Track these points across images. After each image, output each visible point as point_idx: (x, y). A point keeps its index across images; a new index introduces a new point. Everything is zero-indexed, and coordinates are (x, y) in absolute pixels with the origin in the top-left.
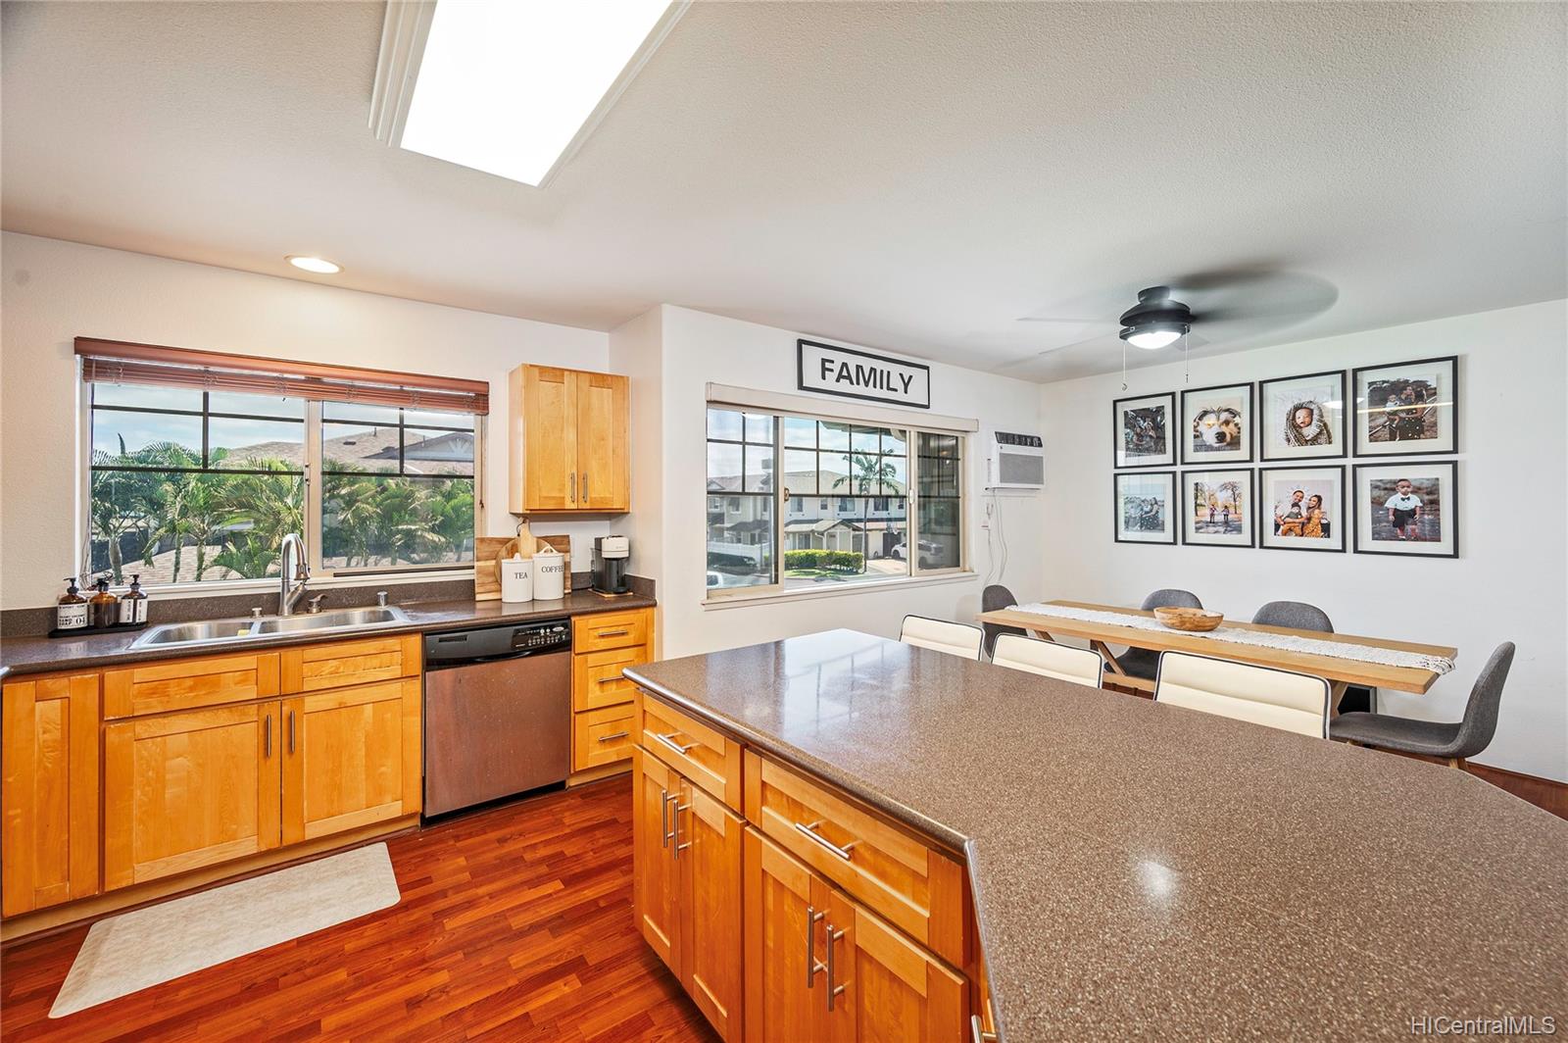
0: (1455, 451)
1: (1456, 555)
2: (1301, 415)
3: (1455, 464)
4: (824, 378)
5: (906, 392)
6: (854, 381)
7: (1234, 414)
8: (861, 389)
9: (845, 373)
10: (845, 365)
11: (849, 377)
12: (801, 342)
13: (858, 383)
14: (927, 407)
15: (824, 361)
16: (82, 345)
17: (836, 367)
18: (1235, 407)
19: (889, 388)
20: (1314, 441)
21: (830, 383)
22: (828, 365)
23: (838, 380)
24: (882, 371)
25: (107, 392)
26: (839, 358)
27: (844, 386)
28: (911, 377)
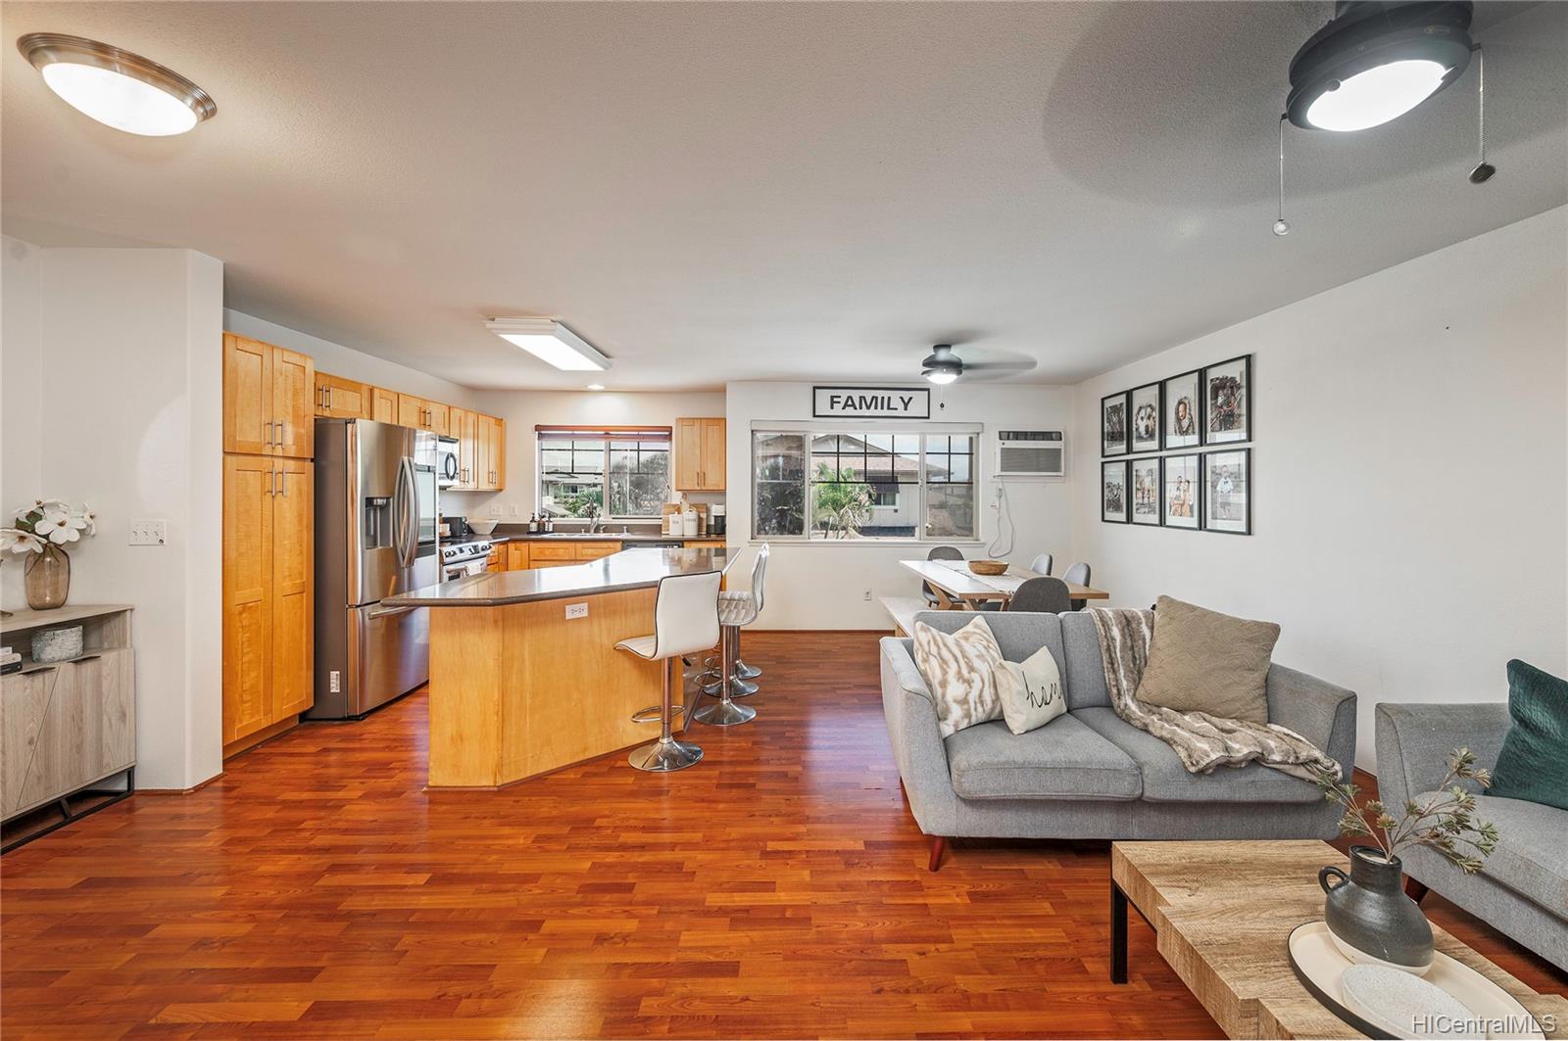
0: (1250, 439)
1: (1249, 532)
2: (1181, 407)
3: (1249, 451)
4: (832, 408)
5: (906, 409)
6: (858, 407)
7: (1153, 409)
8: (864, 412)
9: (850, 403)
10: (850, 397)
11: (853, 405)
12: (815, 388)
13: (861, 408)
14: (928, 418)
15: (832, 397)
16: (538, 428)
17: (843, 401)
18: (1154, 405)
19: (889, 408)
20: (1186, 433)
21: (838, 410)
22: (835, 400)
23: (843, 408)
24: (883, 398)
25: (547, 444)
26: (844, 394)
27: (850, 411)
28: (911, 398)
